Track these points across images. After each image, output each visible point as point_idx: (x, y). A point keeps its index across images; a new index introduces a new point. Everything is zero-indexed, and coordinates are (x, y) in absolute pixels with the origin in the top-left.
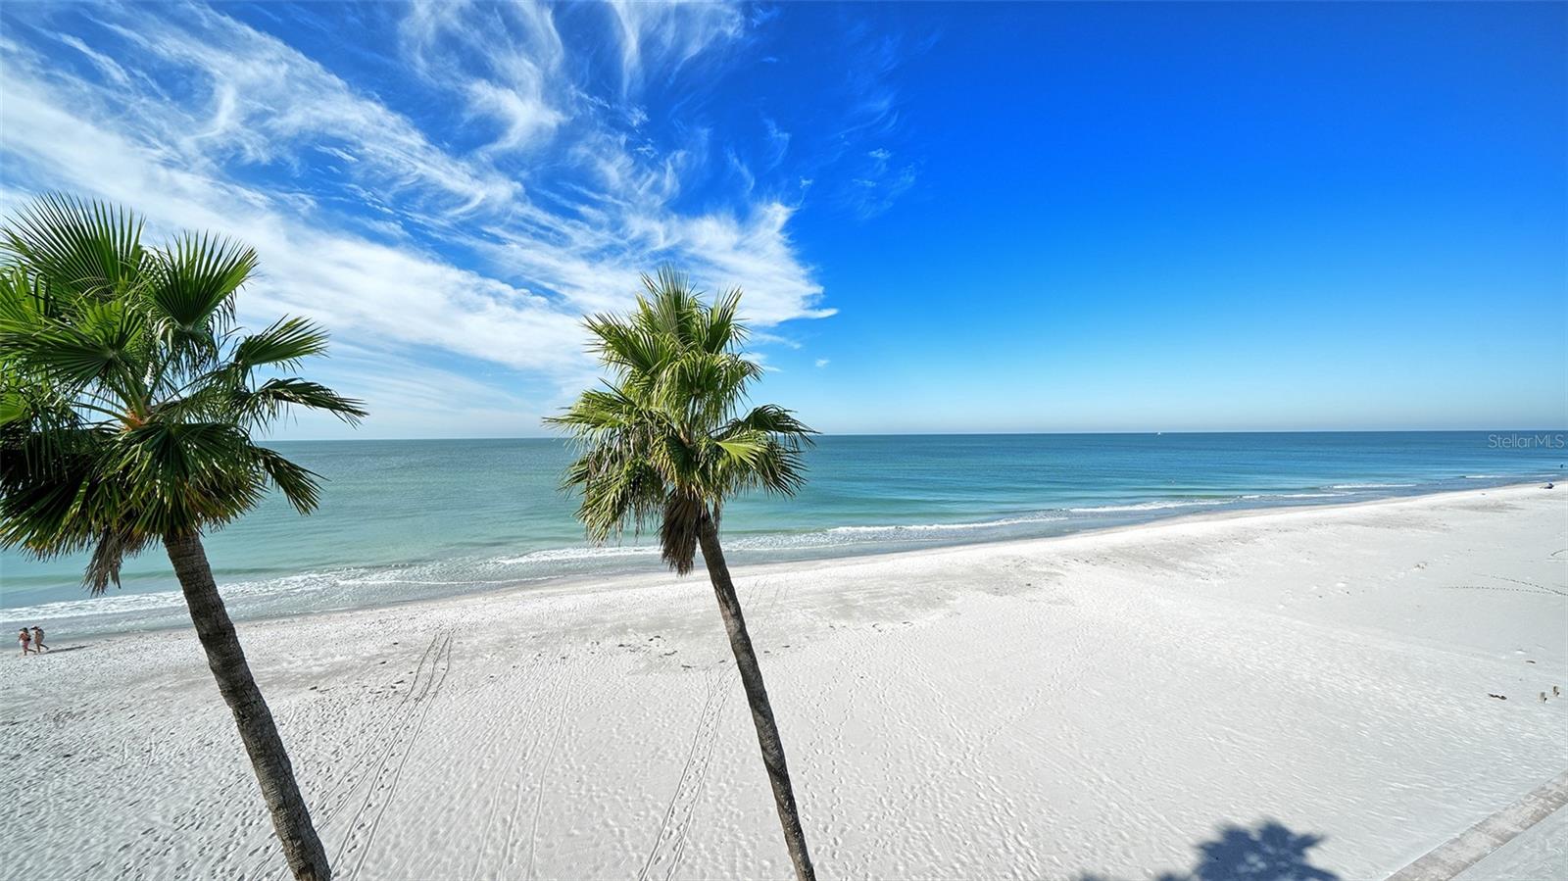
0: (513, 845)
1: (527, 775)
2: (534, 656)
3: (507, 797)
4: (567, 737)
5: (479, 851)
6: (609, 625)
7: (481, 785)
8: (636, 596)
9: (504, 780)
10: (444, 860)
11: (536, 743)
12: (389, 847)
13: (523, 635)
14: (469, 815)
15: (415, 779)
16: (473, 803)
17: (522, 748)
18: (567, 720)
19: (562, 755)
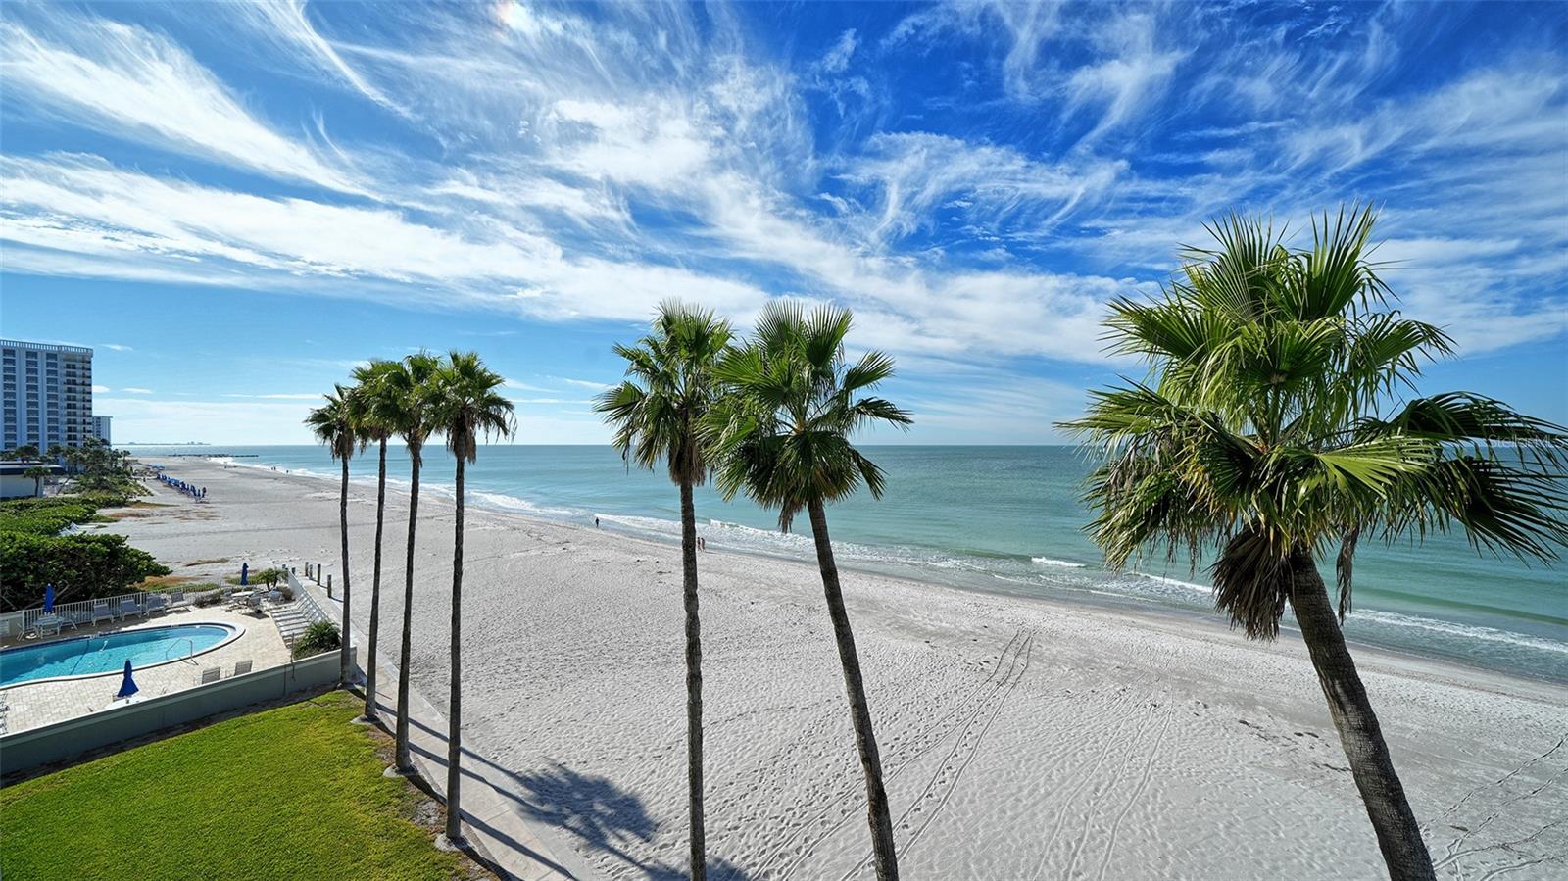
1: (1098, 813)
3: (1074, 822)
4: (1151, 799)
5: (1042, 856)
6: (1227, 689)
7: (1048, 794)
9: (1072, 803)
11: (1111, 784)
12: (967, 799)
14: (1035, 815)
15: (991, 753)
16: (1040, 806)
17: (1095, 781)
18: (1152, 778)
19: (1141, 814)
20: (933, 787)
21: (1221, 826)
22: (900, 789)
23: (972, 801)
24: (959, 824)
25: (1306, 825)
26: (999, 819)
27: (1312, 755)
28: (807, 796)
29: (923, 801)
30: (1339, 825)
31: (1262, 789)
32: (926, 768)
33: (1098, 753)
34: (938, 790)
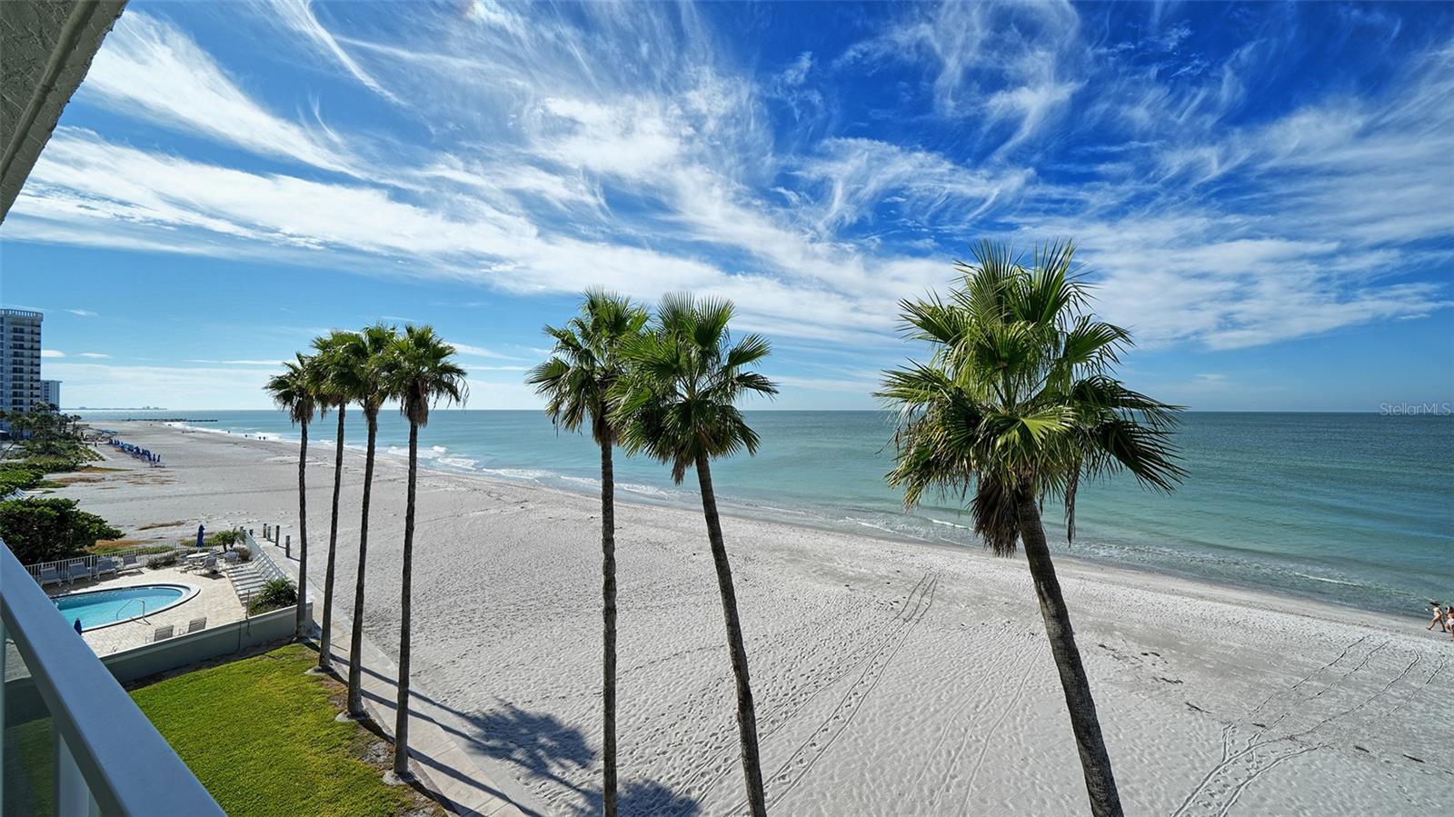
0: (953, 777)
1: (976, 726)
2: (1004, 621)
3: (956, 734)
4: (1021, 711)
5: (926, 763)
6: (1091, 619)
7: (937, 711)
8: (1135, 598)
9: (955, 718)
10: (900, 752)
11: (990, 701)
12: (868, 719)
13: (996, 598)
15: (892, 679)
16: (929, 722)
17: (976, 699)
18: (1024, 695)
19: (1011, 725)
20: (840, 710)
22: (811, 713)
23: (872, 721)
24: (860, 741)
25: (1141, 728)
26: (894, 734)
27: (1153, 670)
28: (730, 723)
29: (831, 722)
30: (1167, 727)
31: (1111, 700)
32: (836, 694)
33: (981, 676)
34: (844, 713)
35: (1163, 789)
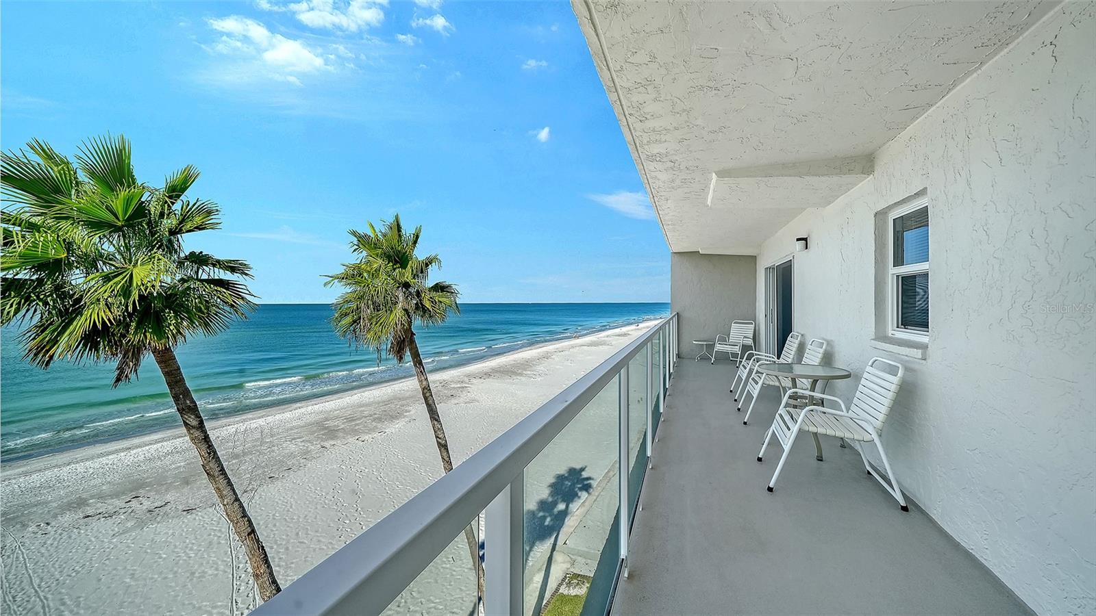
6: (54, 505)
21: (128, 580)
25: (171, 542)
27: (145, 508)
30: (185, 530)
31: (133, 544)
35: (215, 559)
